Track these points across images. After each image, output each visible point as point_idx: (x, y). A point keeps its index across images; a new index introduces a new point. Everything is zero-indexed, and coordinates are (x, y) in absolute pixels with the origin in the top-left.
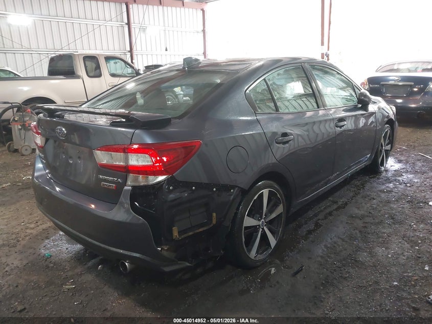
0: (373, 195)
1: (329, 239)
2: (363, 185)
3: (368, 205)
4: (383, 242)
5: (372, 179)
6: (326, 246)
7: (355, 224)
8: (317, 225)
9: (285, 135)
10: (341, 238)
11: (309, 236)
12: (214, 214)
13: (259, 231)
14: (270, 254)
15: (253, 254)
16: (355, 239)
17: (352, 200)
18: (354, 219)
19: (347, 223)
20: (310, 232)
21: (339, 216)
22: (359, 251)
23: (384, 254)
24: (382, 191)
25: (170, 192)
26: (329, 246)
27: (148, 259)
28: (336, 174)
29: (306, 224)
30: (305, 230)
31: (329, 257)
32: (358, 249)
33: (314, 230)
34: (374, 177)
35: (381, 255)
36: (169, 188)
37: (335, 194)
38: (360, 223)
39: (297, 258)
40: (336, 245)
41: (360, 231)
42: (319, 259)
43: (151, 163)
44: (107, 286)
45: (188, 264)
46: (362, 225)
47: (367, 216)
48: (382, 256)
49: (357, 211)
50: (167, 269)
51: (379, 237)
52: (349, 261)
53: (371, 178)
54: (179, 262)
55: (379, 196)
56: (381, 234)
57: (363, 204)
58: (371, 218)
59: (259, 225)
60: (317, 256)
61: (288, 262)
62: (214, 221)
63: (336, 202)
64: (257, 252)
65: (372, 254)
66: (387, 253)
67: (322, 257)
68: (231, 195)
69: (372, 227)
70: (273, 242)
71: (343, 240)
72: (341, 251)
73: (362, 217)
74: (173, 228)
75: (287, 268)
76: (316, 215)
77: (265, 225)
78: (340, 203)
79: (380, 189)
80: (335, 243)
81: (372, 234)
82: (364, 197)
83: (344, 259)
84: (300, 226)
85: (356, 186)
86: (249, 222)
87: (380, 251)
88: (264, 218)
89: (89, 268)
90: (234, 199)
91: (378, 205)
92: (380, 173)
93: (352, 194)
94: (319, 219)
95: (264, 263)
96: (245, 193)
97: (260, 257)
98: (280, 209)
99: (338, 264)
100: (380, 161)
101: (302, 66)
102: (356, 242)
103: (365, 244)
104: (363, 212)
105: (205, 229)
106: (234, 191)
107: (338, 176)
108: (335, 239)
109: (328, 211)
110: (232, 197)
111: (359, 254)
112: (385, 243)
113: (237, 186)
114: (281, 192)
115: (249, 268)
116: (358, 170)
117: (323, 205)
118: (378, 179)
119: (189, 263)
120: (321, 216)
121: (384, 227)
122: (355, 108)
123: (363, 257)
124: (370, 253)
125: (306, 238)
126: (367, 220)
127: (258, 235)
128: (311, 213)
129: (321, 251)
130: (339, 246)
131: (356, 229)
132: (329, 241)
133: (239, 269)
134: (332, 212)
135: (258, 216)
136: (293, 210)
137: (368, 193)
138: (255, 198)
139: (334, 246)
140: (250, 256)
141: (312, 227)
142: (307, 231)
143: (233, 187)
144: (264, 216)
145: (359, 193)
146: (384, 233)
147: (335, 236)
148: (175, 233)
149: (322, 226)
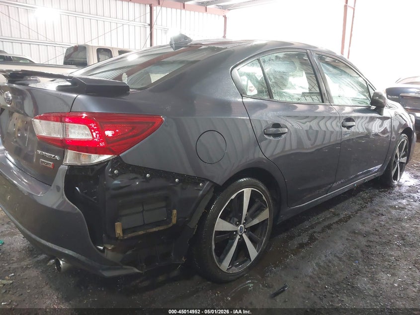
0: (382, 210)
1: (323, 256)
2: (371, 199)
3: (376, 221)
4: (388, 266)
5: (383, 194)
6: (318, 264)
7: (357, 241)
8: (312, 239)
9: (277, 125)
10: (338, 257)
11: (300, 250)
12: (175, 212)
13: (235, 238)
14: (249, 268)
15: (225, 265)
16: (356, 259)
17: (356, 213)
18: (356, 235)
19: (347, 239)
20: (302, 246)
21: (339, 230)
22: (358, 274)
23: (388, 281)
24: (394, 207)
25: (115, 177)
26: (322, 264)
27: (82, 258)
28: (340, 182)
29: (300, 236)
30: (296, 243)
31: (320, 278)
32: (358, 272)
33: (307, 244)
34: (385, 191)
35: (385, 282)
36: (112, 172)
37: (338, 206)
38: (363, 241)
39: (281, 276)
40: (330, 264)
41: (362, 251)
42: (308, 279)
43: (90, 138)
44: (48, 286)
45: (137, 271)
46: (365, 243)
47: (373, 234)
48: (387, 284)
49: (360, 227)
50: (108, 274)
51: (385, 261)
52: (345, 286)
53: (382, 192)
54: (124, 267)
55: (390, 212)
56: (387, 257)
57: (370, 219)
58: (377, 237)
59: (236, 231)
60: (306, 276)
61: (269, 279)
62: (174, 220)
63: (338, 215)
64: (232, 263)
65: (373, 280)
66: (392, 281)
67: (311, 277)
68: (201, 190)
69: (378, 247)
70: (253, 253)
71: (340, 259)
72: (336, 273)
73: (366, 235)
74: (116, 224)
75: (266, 287)
76: (312, 227)
77: (245, 232)
78: (342, 216)
79: (391, 204)
80: (330, 262)
81: (377, 256)
82: (372, 212)
83: (338, 284)
84: (292, 238)
85: (363, 198)
86: (222, 225)
87: (384, 278)
88: (244, 223)
89: (38, 262)
90: (203, 196)
91: (388, 223)
92: (392, 187)
93: (357, 207)
94: (315, 232)
95: (239, 278)
96: (219, 190)
97: (235, 270)
98: (265, 215)
99: (330, 289)
100: (393, 173)
101: (307, 53)
102: (355, 263)
103: (366, 267)
104: (367, 229)
105: (161, 228)
106: (203, 185)
107: (343, 184)
108: (330, 257)
109: (326, 223)
110: (201, 192)
111: (358, 279)
112: (391, 269)
113: (208, 180)
114: (268, 194)
115: (220, 281)
116: (366, 181)
117: (321, 216)
118: (390, 193)
119: (138, 269)
120: (317, 229)
121: (391, 249)
122: (367, 110)
123: (363, 282)
124: (372, 279)
125: (295, 252)
126: (372, 238)
127: (233, 242)
128: (307, 224)
129: (311, 270)
130: (334, 266)
131: (358, 247)
132: (323, 258)
133: (209, 282)
134: (331, 225)
135: (236, 220)
136: (283, 218)
137: (376, 208)
138: (233, 197)
139: (328, 266)
140: (220, 268)
141: (305, 239)
142: (299, 244)
143: (204, 180)
144: (243, 221)
145: (366, 207)
146: (392, 256)
147: (331, 253)
148: (119, 231)
149: (317, 239)
